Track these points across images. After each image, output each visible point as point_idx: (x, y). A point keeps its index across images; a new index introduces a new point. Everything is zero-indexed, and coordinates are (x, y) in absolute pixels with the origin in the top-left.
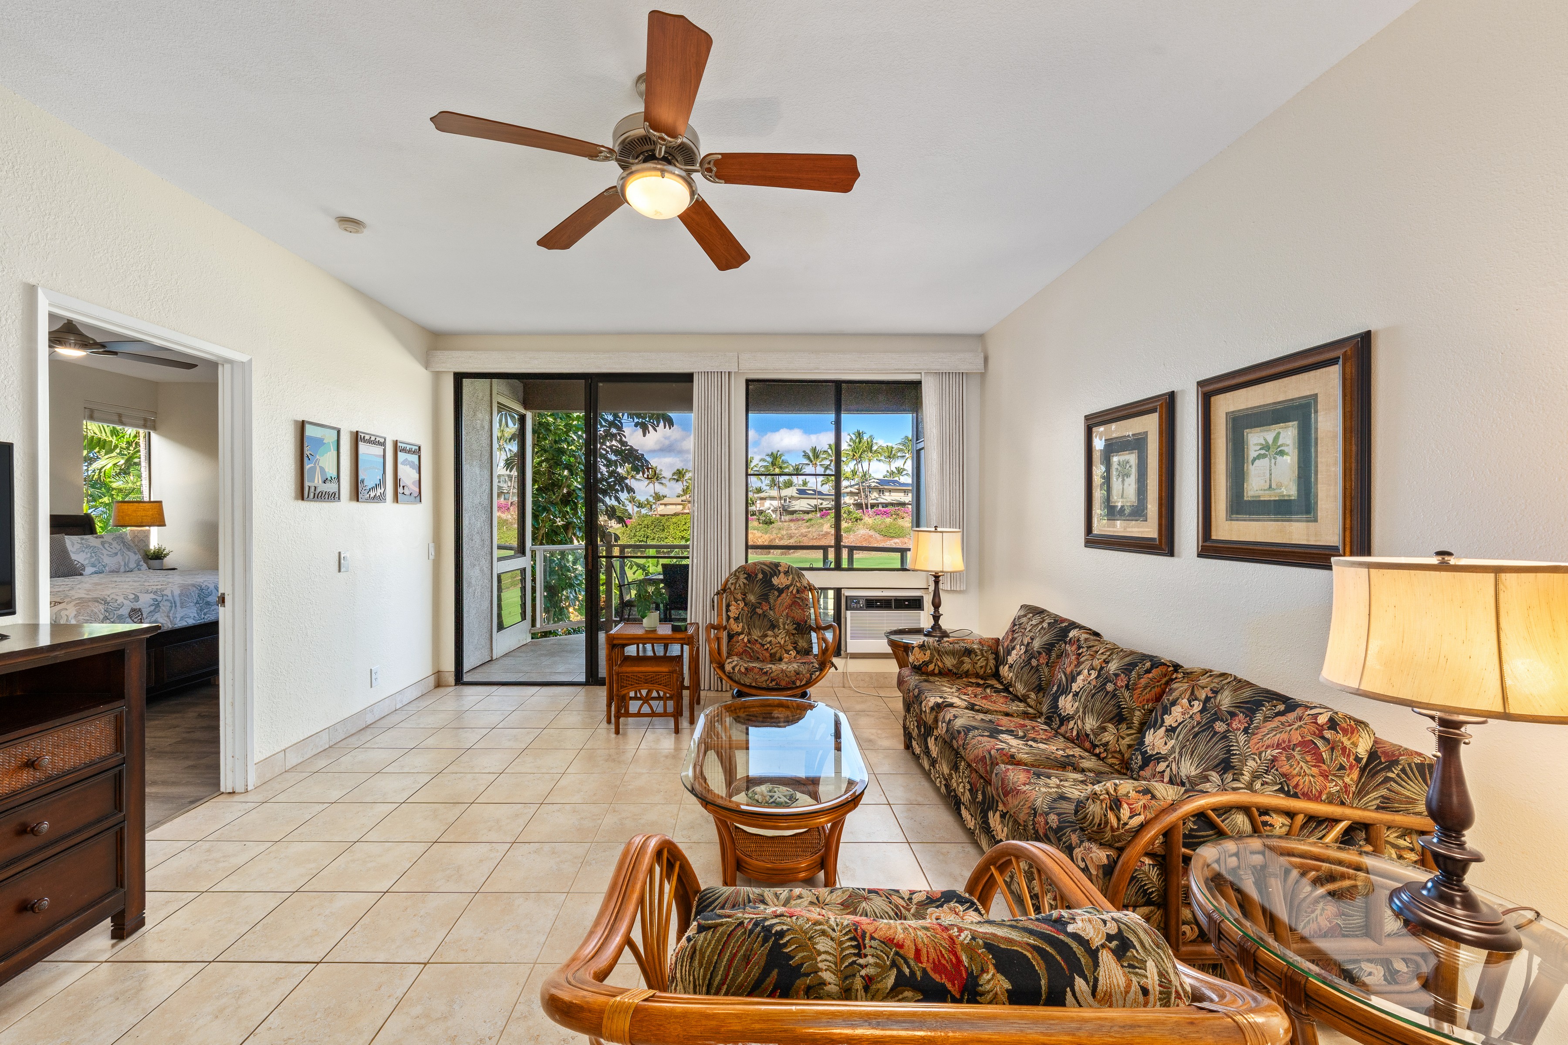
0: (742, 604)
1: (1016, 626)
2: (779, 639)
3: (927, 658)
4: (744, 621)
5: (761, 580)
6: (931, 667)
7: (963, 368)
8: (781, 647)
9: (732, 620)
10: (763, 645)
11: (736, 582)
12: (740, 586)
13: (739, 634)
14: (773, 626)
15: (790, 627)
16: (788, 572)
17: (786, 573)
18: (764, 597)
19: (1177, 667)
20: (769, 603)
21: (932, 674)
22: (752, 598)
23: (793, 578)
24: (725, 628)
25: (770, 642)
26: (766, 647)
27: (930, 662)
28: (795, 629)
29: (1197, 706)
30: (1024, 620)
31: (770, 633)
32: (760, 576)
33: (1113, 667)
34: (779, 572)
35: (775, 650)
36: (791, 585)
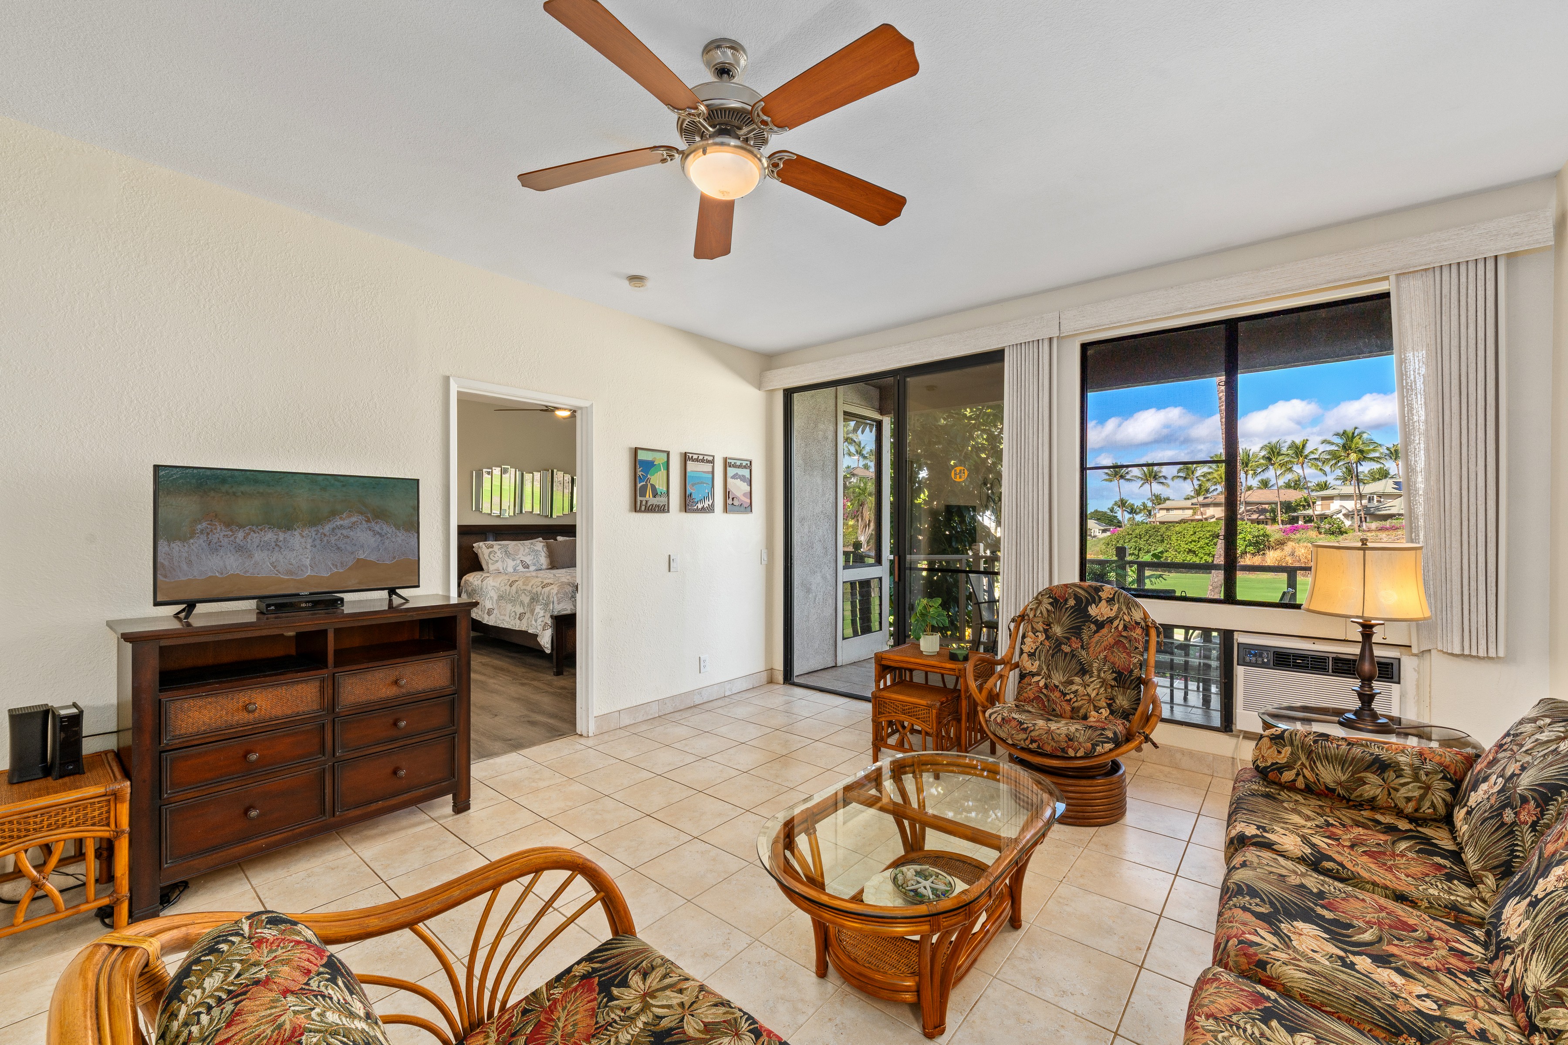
0: (1041, 637)
2: (1089, 690)
3: (1282, 759)
4: (1043, 658)
5: (1072, 607)
6: (1288, 776)
8: (1090, 701)
9: (1025, 656)
10: (1065, 695)
11: (1037, 608)
12: (1041, 612)
13: (1034, 675)
14: (1083, 671)
15: (1109, 677)
16: (1113, 599)
17: (1109, 601)
18: (1076, 631)
20: (1082, 640)
21: (1291, 787)
22: (1057, 630)
23: (1120, 609)
24: (1017, 665)
25: (1076, 691)
26: (1068, 697)
27: (1289, 766)
28: (1115, 679)
30: (1528, 728)
31: (1077, 679)
32: (1072, 602)
34: (1100, 599)
35: (1080, 703)
36: (1116, 617)
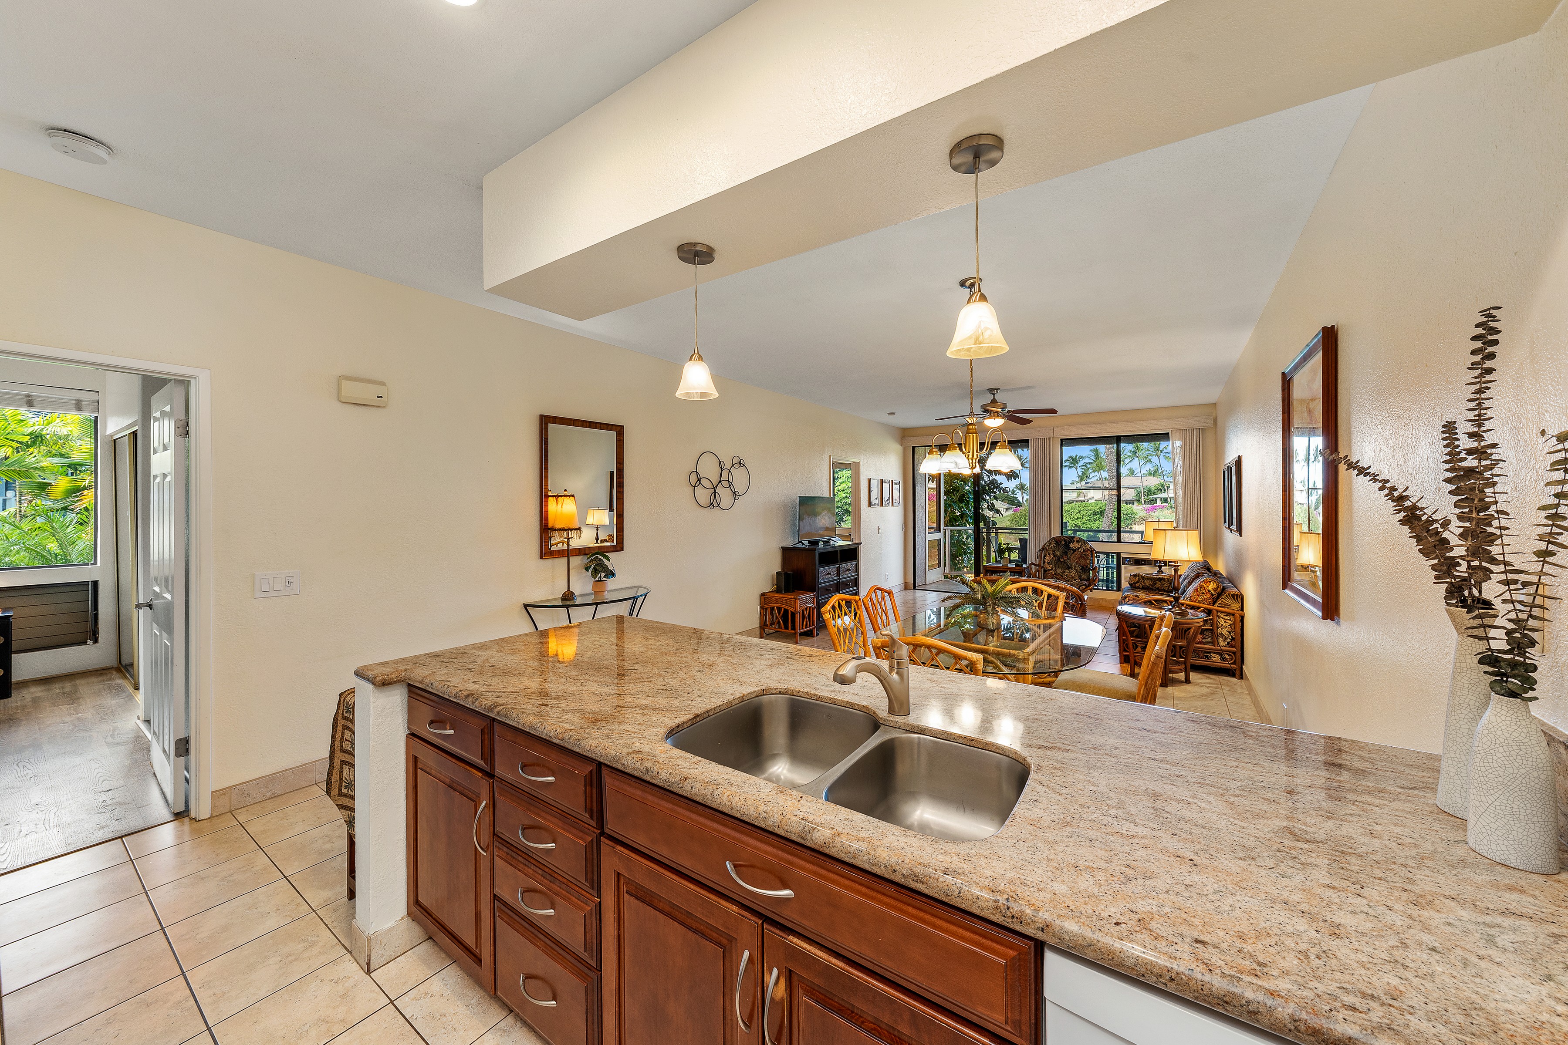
0: (1052, 556)
4: (1053, 564)
5: (1064, 545)
6: (1138, 585)
7: (1198, 426)
9: (1046, 563)
11: (1051, 545)
12: (1052, 547)
13: (1050, 570)
14: (1069, 568)
15: (1079, 569)
17: (1078, 542)
18: (1065, 553)
20: (1067, 556)
21: (1138, 588)
22: (1058, 553)
23: (1082, 545)
24: (1043, 567)
25: (1067, 575)
27: (1138, 582)
28: (1081, 569)
31: (1067, 571)
32: (1064, 543)
34: (1074, 541)
35: (1068, 578)
36: (1080, 548)
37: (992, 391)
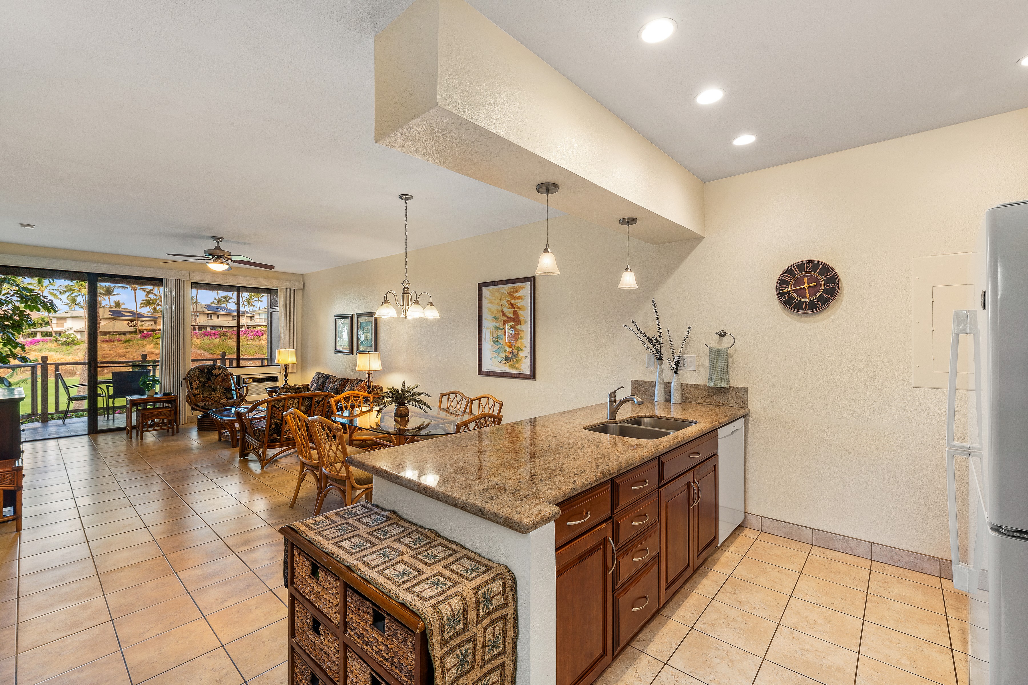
0: (198, 382)
1: (315, 378)
2: (217, 395)
4: (200, 389)
5: (206, 372)
7: (295, 287)
8: (219, 398)
9: (194, 389)
10: (210, 398)
11: (194, 373)
12: (196, 375)
13: (198, 395)
14: (214, 390)
15: (222, 390)
16: (220, 368)
17: (219, 369)
18: (209, 379)
19: (349, 379)
20: (211, 381)
22: (203, 380)
23: (223, 371)
25: (214, 396)
26: (212, 399)
28: (224, 390)
29: (351, 385)
30: (317, 377)
31: (213, 393)
32: (206, 370)
33: (337, 382)
34: (216, 368)
35: (216, 399)
36: (222, 373)
37: (217, 239)
